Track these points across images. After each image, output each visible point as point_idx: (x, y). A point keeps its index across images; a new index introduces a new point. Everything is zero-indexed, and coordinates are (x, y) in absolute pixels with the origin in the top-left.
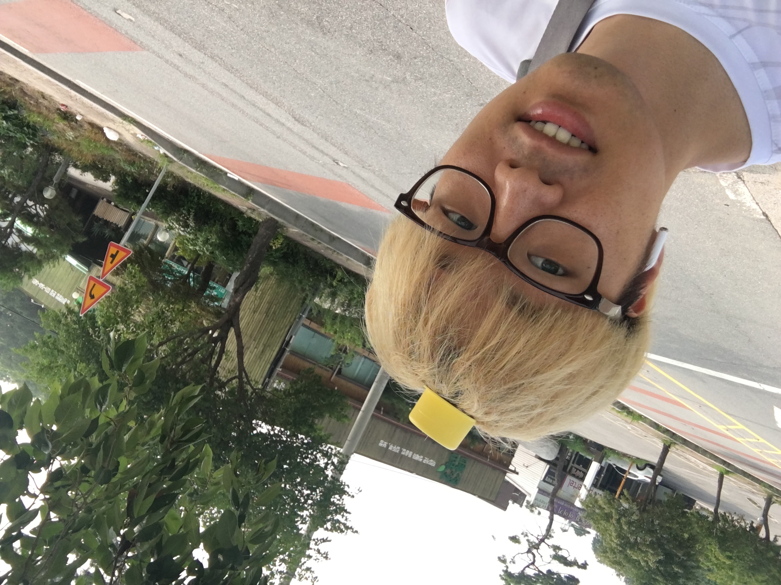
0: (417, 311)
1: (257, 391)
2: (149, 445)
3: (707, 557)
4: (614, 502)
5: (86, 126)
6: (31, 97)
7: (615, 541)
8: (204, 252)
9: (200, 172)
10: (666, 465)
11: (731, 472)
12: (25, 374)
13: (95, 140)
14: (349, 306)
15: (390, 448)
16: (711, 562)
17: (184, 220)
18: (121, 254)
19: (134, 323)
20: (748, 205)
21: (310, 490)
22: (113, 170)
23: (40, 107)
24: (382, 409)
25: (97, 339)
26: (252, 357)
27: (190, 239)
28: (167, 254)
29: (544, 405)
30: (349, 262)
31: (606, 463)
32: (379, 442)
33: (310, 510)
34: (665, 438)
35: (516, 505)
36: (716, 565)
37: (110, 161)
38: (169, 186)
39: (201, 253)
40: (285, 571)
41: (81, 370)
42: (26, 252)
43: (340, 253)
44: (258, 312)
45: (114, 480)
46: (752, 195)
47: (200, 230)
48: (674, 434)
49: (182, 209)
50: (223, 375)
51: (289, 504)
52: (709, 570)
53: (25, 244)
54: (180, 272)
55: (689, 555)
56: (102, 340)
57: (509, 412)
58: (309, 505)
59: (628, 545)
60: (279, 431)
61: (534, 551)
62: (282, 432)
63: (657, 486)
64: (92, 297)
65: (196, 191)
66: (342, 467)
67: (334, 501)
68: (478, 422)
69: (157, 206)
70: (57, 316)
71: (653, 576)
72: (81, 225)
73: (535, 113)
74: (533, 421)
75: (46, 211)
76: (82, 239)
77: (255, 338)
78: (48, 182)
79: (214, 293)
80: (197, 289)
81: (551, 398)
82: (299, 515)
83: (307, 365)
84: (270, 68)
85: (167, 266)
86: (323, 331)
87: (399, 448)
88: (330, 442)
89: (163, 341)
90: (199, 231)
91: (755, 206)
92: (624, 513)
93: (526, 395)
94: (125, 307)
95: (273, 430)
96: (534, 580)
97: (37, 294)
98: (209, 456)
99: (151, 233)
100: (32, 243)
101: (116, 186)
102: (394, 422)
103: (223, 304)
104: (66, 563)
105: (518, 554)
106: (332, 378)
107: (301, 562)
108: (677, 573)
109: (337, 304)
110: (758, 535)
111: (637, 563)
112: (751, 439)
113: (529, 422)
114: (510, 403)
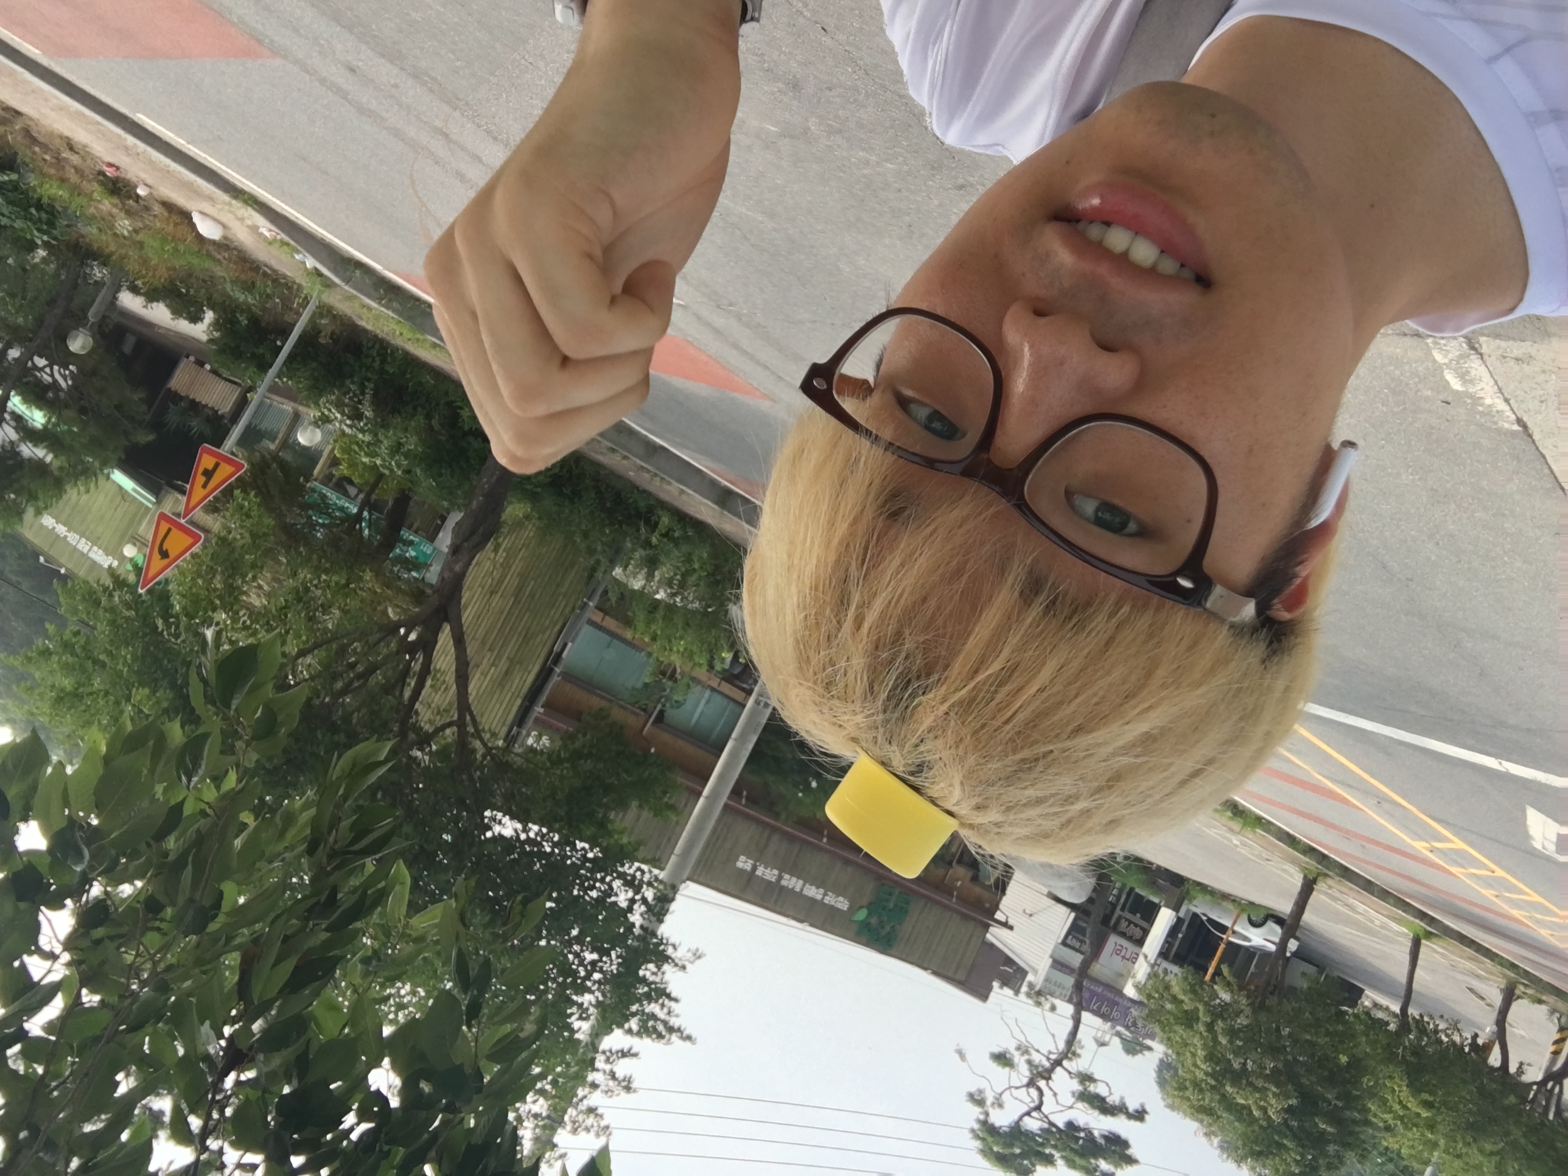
0: (842, 602)
1: (494, 751)
2: (283, 860)
3: (1384, 1102)
4: (1203, 989)
5: (157, 209)
6: (45, 147)
7: (1203, 1067)
8: (391, 470)
9: (387, 308)
10: (1308, 917)
11: (1436, 935)
12: (26, 707)
13: (174, 237)
14: (682, 585)
15: (760, 872)
16: (1391, 1112)
17: (352, 403)
18: (225, 470)
19: (248, 609)
20: (1488, 401)
21: (598, 953)
22: (209, 299)
23: (63, 168)
24: (745, 793)
25: (173, 640)
26: (486, 683)
27: (363, 442)
28: (316, 472)
29: (1092, 795)
30: (684, 497)
31: (1188, 910)
32: (737, 860)
33: (597, 994)
34: (1307, 863)
35: (1008, 992)
36: (1401, 1118)
37: (204, 281)
38: (323, 334)
39: (387, 472)
40: (544, 1114)
41: (140, 701)
42: (30, 460)
43: (667, 478)
44: (500, 594)
45: (213, 927)
46: (1496, 382)
47: (385, 426)
48: (1324, 856)
49: (348, 382)
50: (426, 719)
51: (554, 980)
52: (1388, 1129)
53: (30, 445)
54: (342, 509)
55: (1347, 1098)
56: (184, 641)
57: (1025, 805)
58: (595, 982)
59: (1228, 1076)
60: (537, 834)
61: (1042, 1083)
62: (543, 836)
63: (1288, 959)
64: (164, 554)
65: (377, 346)
66: (662, 908)
67: (644, 976)
68: (962, 825)
69: (298, 374)
70: (92, 592)
71: (1276, 1137)
72: (144, 408)
73: (1087, 206)
74: (1071, 826)
75: (72, 379)
76: (145, 438)
77: (492, 645)
78: (76, 319)
79: (411, 553)
80: (376, 543)
81: (1108, 781)
82: (575, 1003)
83: (596, 702)
84: (534, 102)
85: (316, 495)
86: (629, 635)
87: (776, 872)
88: (640, 857)
89: (307, 646)
90: (383, 426)
91: (1501, 405)
92: (1221, 1012)
93: (1056, 774)
94: (229, 577)
95: (526, 830)
96: (1040, 1140)
97: (52, 546)
98: (403, 883)
99: (283, 429)
100: (42, 442)
101: (216, 331)
102: (767, 820)
103: (428, 575)
104: (115, 1091)
105: (1010, 1088)
106: (646, 729)
107: (577, 1096)
108: (1323, 1133)
109: (659, 581)
110: (1485, 1059)
111: (1245, 1112)
112: (1478, 869)
113: (1063, 826)
114: (1025, 788)
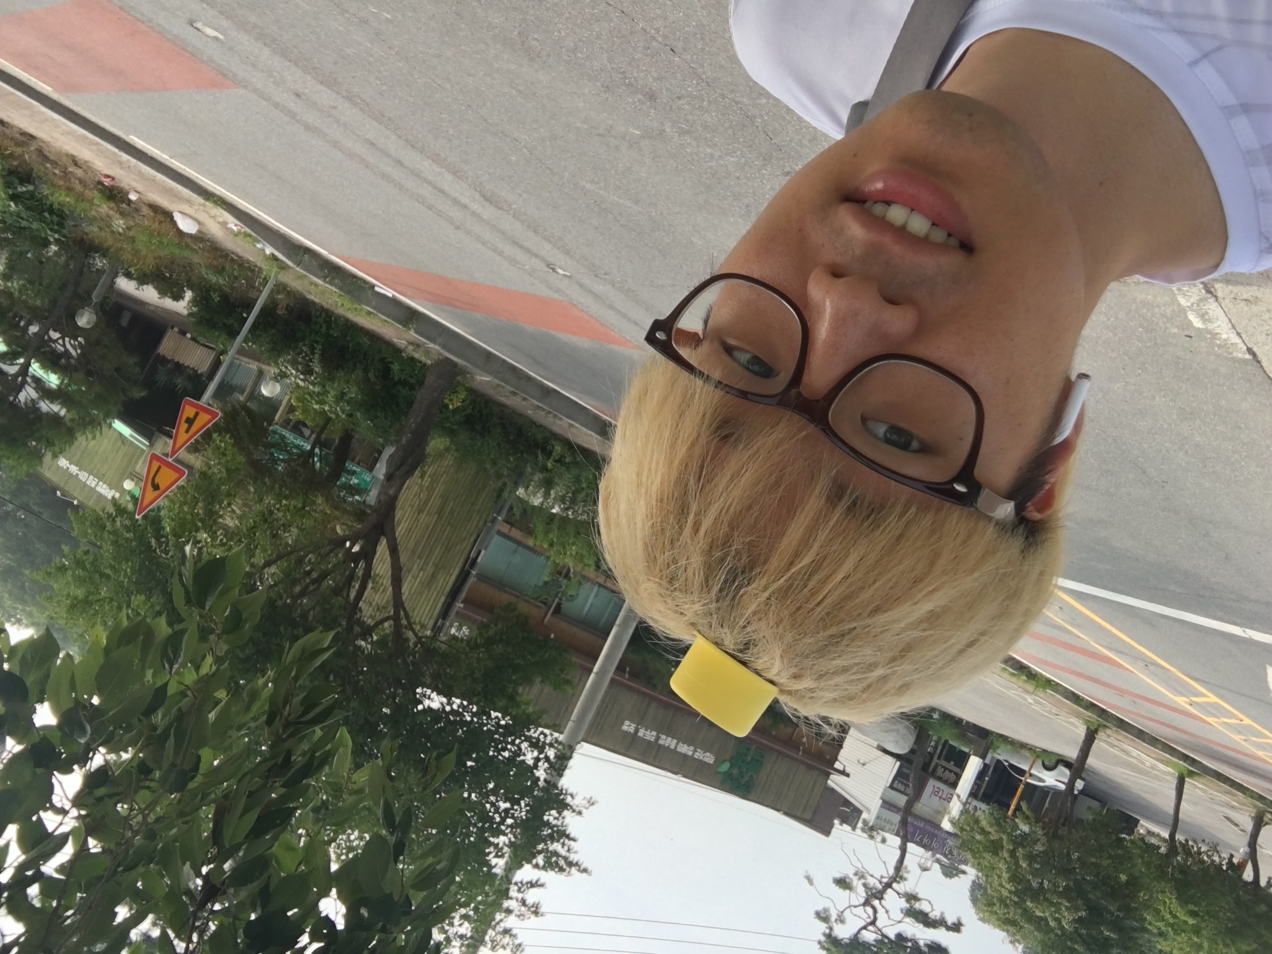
0: (683, 510)
1: (423, 640)
2: (249, 729)
3: (1158, 912)
4: (1006, 822)
5: (145, 210)
6: (55, 164)
7: (1008, 886)
8: (337, 415)
9: (331, 284)
10: (1091, 761)
11: (1197, 774)
12: (47, 613)
13: (159, 232)
14: (573, 501)
15: (641, 733)
16: (1163, 920)
17: (304, 362)
18: (203, 418)
19: (224, 529)
20: (1224, 336)
21: (510, 802)
22: (189, 281)
23: (70, 180)
24: (628, 669)
25: (164, 556)
26: (416, 584)
27: (314, 392)
28: (277, 418)
29: (888, 663)
30: (574, 430)
31: (993, 758)
32: (622, 724)
33: (510, 836)
34: (1090, 717)
35: (846, 827)
36: (1172, 925)
37: (184, 267)
38: (280, 306)
39: (333, 416)
40: (469, 935)
41: (138, 606)
42: (48, 414)
43: (559, 415)
44: (425, 512)
45: (191, 785)
46: (1230, 320)
47: (331, 379)
48: (1104, 711)
49: (301, 344)
50: (368, 614)
51: (475, 825)
52: (1161, 934)
53: (47, 402)
54: (298, 447)
55: (1127, 910)
56: (172, 556)
57: (833, 673)
58: (508, 826)
59: (1028, 893)
60: (459, 707)
61: (876, 903)
62: (464, 707)
63: (1076, 795)
64: (156, 487)
65: (324, 315)
66: (562, 765)
67: (548, 820)
68: (782, 691)
69: (261, 339)
70: (98, 518)
71: (1069, 943)
72: (138, 370)
73: (873, 188)
74: (871, 690)
75: (80, 348)
76: (139, 393)
77: (420, 554)
78: (82, 300)
79: (355, 481)
80: (326, 474)
81: (901, 651)
82: (491, 844)
83: (506, 598)
84: (443, 116)
85: (277, 436)
86: (530, 542)
87: (654, 733)
88: (543, 724)
89: (271, 558)
90: (329, 380)
91: (1235, 339)
92: (1022, 841)
93: (860, 646)
94: (209, 503)
95: (450, 703)
96: (875, 949)
97: (66, 482)
98: (346, 746)
99: (250, 383)
100: (57, 400)
101: (195, 306)
102: (647, 691)
103: (368, 498)
104: (114, 921)
105: (850, 907)
106: (546, 620)
107: (494, 920)
108: (1107, 939)
109: (555, 498)
110: (1240, 876)
111: (1043, 923)
112: (1230, 718)
113: (864, 690)
114: (834, 659)
